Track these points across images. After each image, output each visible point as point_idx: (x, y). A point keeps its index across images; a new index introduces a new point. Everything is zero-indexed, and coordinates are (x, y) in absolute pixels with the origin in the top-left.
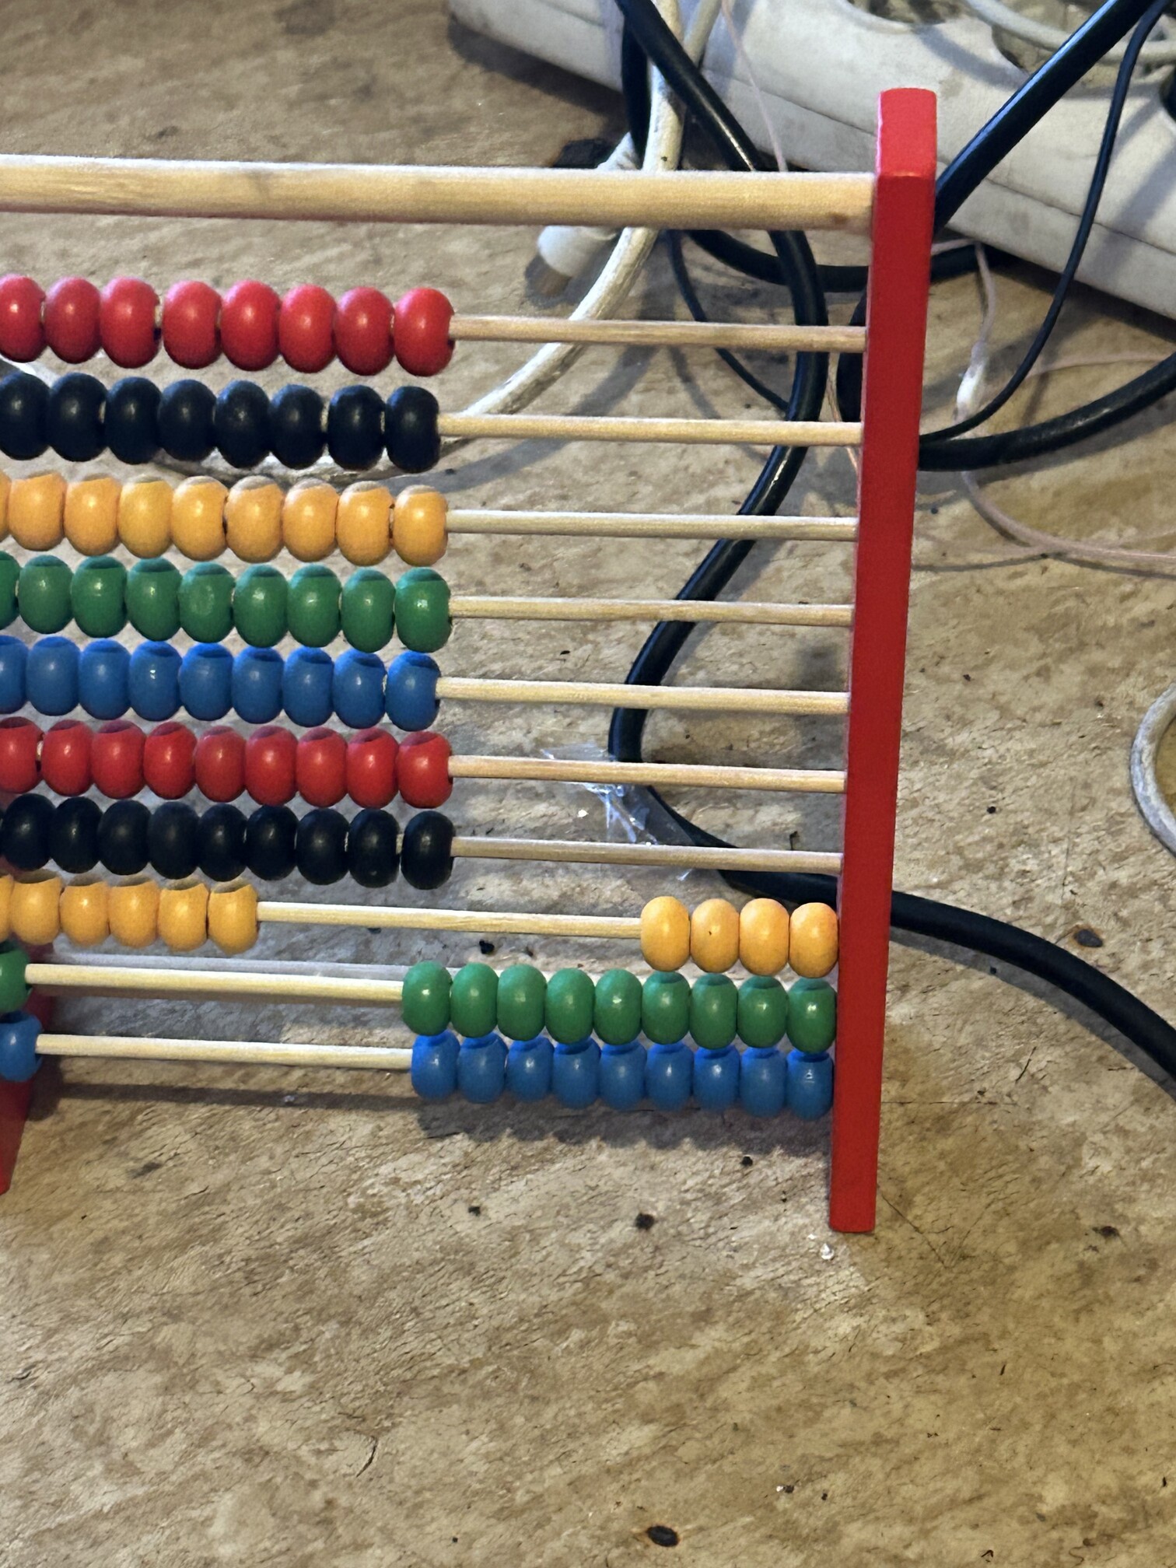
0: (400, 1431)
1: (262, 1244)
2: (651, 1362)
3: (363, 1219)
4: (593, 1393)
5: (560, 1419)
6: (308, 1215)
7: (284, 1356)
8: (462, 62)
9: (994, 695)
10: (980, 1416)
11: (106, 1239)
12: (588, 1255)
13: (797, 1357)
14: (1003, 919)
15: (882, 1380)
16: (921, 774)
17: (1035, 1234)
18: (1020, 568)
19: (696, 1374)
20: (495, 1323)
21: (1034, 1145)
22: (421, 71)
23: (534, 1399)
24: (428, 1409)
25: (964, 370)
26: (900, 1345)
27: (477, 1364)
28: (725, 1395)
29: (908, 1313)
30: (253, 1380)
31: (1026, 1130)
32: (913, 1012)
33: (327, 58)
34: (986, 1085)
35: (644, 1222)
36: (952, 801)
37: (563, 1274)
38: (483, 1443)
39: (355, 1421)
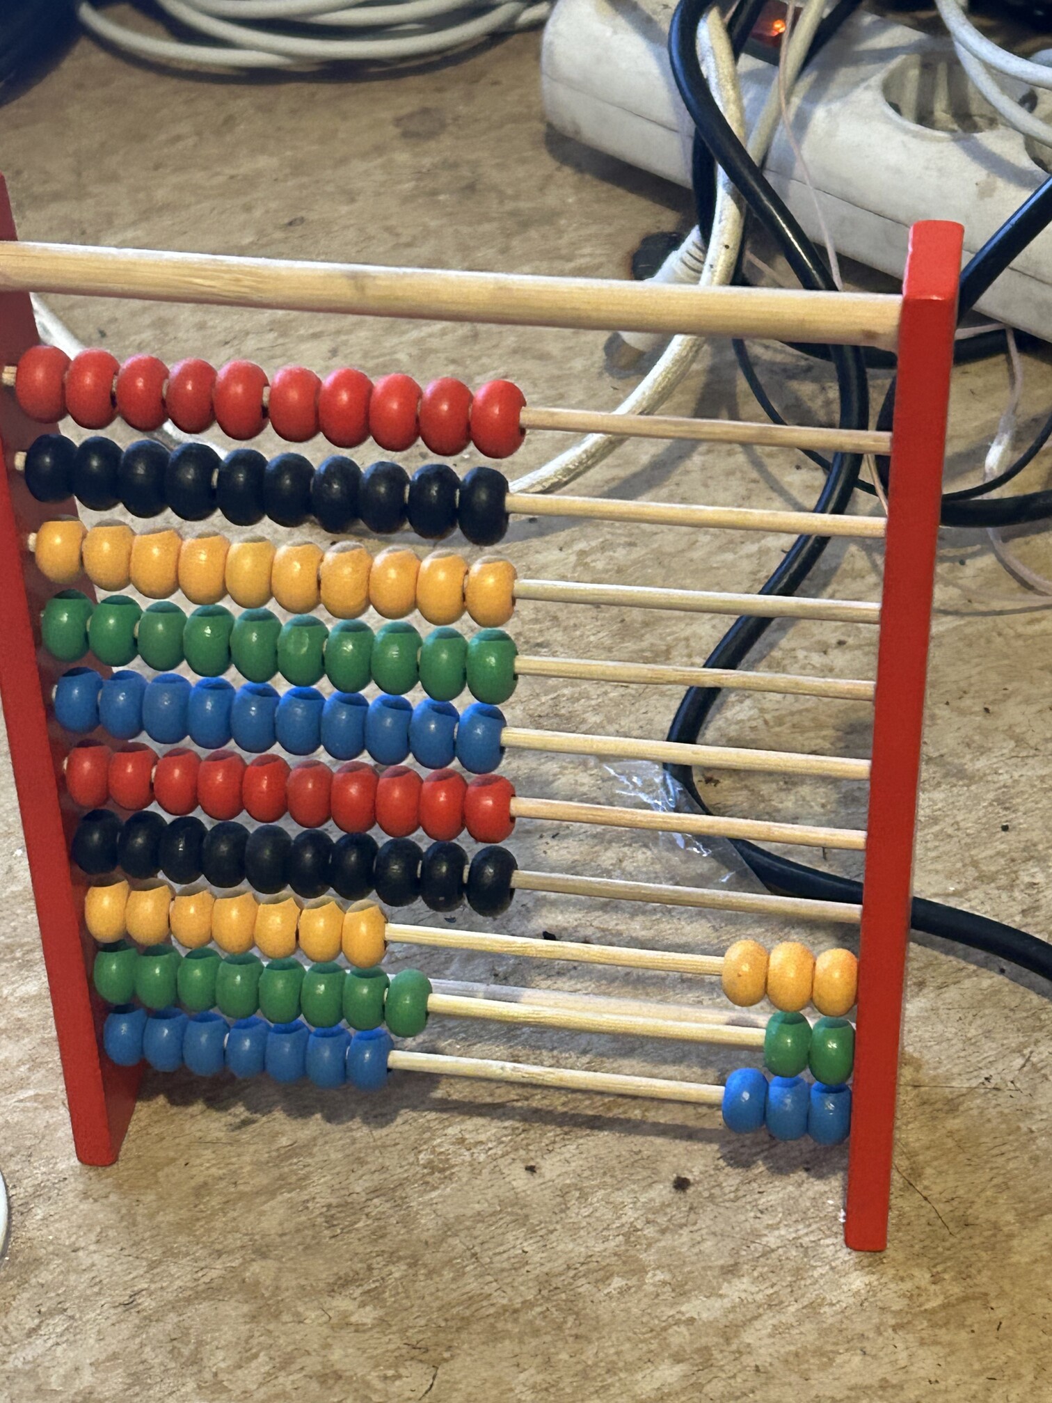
0: (457, 1363)
1: (343, 1192)
2: (683, 1309)
3: (432, 1173)
4: (630, 1334)
5: (601, 1355)
6: (383, 1169)
7: (359, 1291)
8: (555, 164)
9: (1010, 727)
10: (977, 1366)
11: (206, 1184)
12: (630, 1213)
13: (813, 1308)
14: (1013, 925)
15: (890, 1331)
16: (942, 796)
17: (1033, 1206)
18: (1037, 614)
19: (724, 1321)
20: (546, 1269)
21: (1034, 1128)
22: (521, 172)
23: (577, 1337)
24: (483, 1343)
25: (992, 438)
26: (906, 1301)
27: (528, 1305)
28: (748, 1341)
29: (916, 1272)
30: (331, 1313)
31: (1027, 1114)
32: (928, 1006)
33: (437, 159)
34: (991, 1073)
35: (681, 1184)
36: (969, 822)
37: (607, 1229)
38: (531, 1375)
39: (419, 1352)
